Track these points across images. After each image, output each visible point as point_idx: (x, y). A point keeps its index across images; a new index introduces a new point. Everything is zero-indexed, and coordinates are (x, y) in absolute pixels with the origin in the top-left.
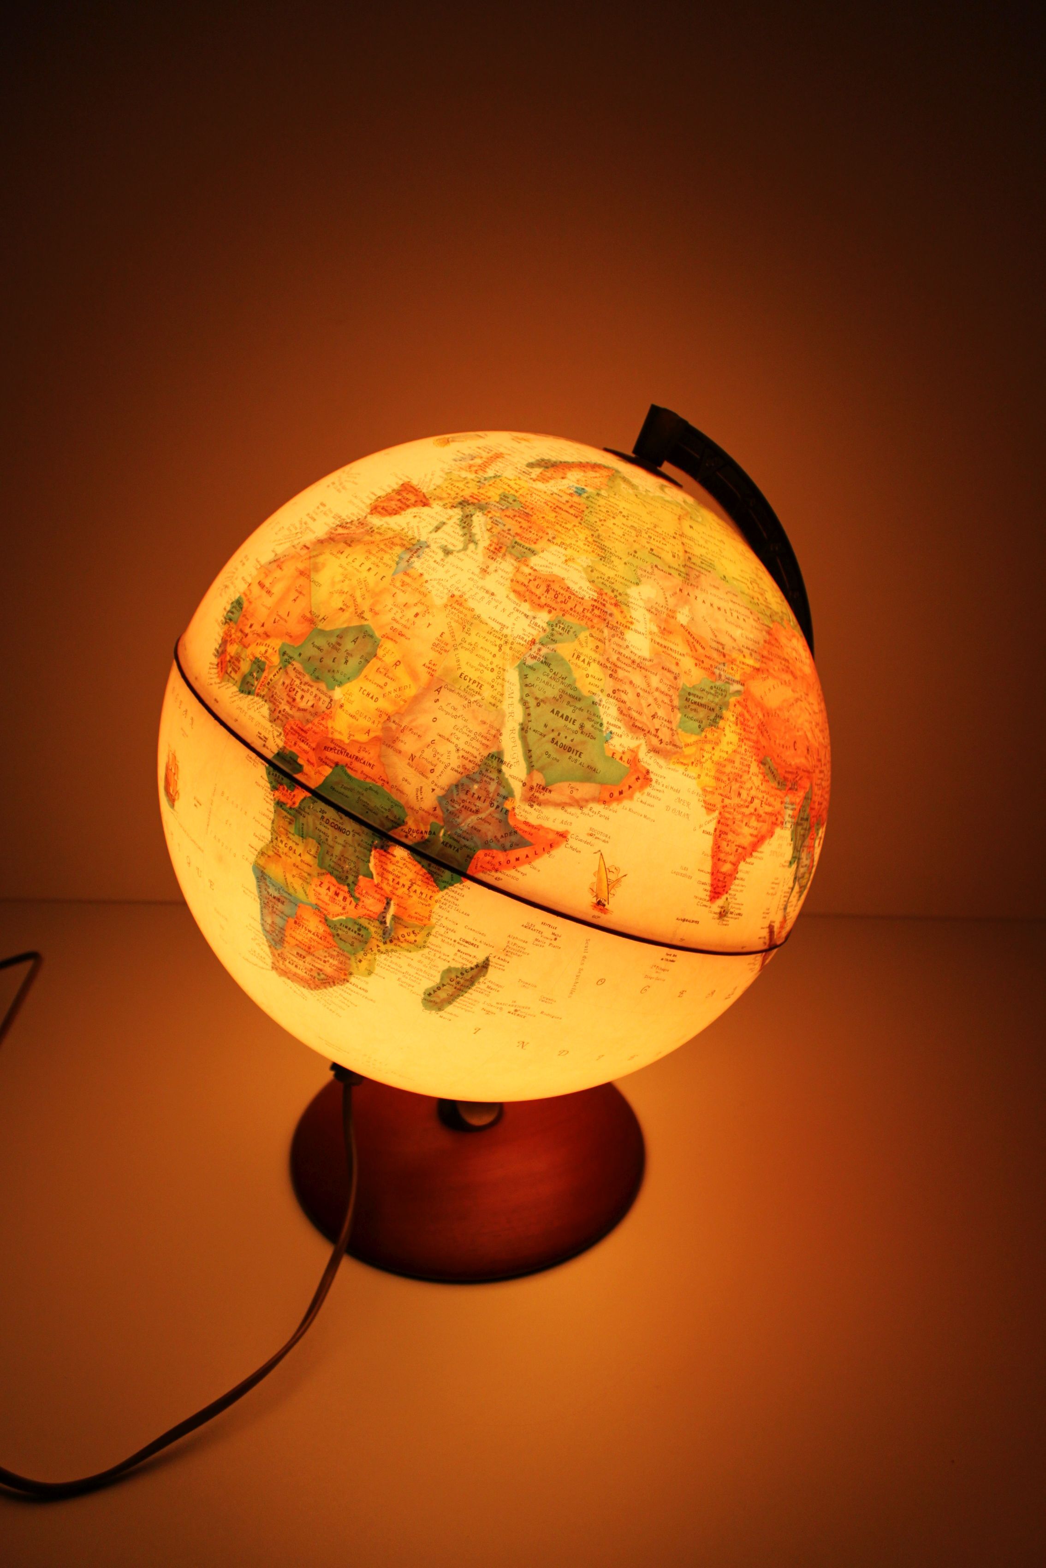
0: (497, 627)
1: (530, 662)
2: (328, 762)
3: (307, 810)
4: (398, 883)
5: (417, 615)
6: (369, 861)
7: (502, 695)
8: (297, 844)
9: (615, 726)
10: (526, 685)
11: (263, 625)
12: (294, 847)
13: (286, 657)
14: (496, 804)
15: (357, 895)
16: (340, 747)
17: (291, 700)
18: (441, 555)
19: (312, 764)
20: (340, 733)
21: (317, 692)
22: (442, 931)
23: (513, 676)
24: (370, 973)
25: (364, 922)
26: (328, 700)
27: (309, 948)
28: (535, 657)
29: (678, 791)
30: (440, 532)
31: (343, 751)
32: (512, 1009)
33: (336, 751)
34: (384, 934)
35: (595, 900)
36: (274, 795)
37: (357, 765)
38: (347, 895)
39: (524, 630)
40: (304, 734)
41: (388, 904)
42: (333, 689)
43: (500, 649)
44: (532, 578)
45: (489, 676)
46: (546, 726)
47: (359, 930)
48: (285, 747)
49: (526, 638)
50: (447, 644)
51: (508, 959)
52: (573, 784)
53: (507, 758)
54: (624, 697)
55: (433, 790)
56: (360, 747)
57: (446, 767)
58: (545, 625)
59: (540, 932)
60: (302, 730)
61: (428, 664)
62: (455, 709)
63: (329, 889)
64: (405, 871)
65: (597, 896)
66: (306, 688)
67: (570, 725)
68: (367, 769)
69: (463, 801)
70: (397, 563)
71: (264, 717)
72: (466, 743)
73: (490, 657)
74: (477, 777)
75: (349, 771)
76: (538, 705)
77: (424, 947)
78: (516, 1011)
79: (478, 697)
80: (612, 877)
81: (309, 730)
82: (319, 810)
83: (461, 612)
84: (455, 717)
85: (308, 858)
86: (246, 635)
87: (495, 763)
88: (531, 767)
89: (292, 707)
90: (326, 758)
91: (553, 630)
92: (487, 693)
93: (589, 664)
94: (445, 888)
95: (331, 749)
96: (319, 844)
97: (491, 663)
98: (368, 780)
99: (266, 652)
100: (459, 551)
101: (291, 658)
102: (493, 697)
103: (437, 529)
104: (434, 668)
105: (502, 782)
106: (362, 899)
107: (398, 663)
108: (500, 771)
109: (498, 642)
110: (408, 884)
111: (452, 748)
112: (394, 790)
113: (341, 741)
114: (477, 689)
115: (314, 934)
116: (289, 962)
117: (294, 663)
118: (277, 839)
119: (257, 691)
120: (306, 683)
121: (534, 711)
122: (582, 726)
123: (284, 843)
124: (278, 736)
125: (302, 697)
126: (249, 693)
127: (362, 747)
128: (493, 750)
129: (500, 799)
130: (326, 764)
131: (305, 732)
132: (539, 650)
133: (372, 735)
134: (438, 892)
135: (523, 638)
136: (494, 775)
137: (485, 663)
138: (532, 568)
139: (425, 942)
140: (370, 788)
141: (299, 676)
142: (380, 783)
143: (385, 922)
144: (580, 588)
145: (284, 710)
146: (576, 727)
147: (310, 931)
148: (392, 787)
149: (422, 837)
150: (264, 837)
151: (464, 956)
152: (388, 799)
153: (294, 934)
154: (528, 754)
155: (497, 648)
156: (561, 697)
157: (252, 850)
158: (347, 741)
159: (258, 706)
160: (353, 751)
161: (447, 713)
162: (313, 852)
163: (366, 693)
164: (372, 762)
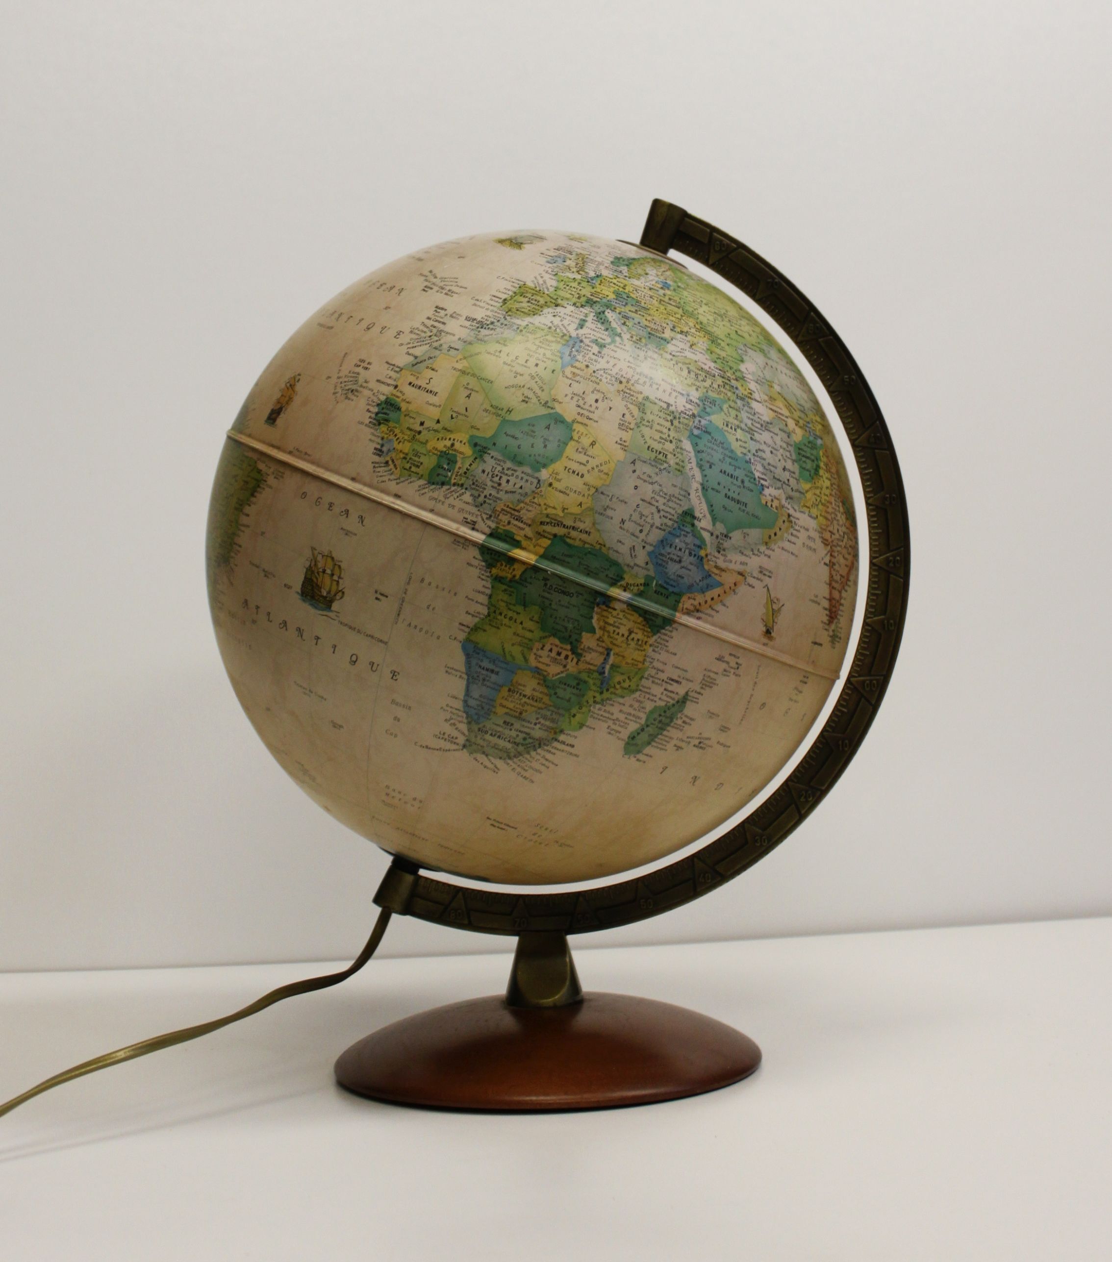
1: (696, 432)
2: (546, 535)
3: (529, 580)
4: (618, 634)
5: (596, 401)
6: (592, 618)
7: (683, 461)
8: (518, 613)
9: (763, 479)
10: (699, 452)
11: (438, 422)
12: (515, 616)
13: (478, 448)
14: (693, 553)
15: (580, 651)
16: (555, 520)
17: (496, 485)
18: (596, 349)
19: (530, 539)
20: (554, 508)
21: (523, 475)
22: (653, 672)
23: (687, 445)
24: (581, 725)
25: (583, 676)
26: (535, 481)
27: (520, 713)
28: (698, 428)
29: (807, 530)
30: (584, 328)
31: (559, 524)
32: (697, 742)
33: (553, 524)
34: (602, 684)
35: (764, 629)
36: (490, 572)
37: (574, 534)
38: (569, 653)
39: (684, 406)
40: (516, 513)
41: (608, 654)
42: (540, 471)
43: (672, 424)
44: (674, 362)
45: (670, 447)
46: (719, 484)
47: (578, 684)
48: (498, 528)
49: (687, 412)
50: (630, 424)
51: (702, 691)
52: (745, 530)
53: (697, 514)
54: (763, 455)
55: (644, 547)
56: (575, 518)
57: (652, 526)
58: (697, 401)
59: (727, 663)
60: (514, 510)
61: (619, 442)
62: (650, 477)
63: (551, 650)
64: (624, 621)
65: (766, 625)
66: (510, 472)
67: (735, 481)
68: (584, 536)
69: (669, 553)
70: (560, 359)
72: (664, 504)
73: (665, 431)
74: (678, 532)
75: (568, 540)
76: (710, 467)
77: (636, 690)
78: (700, 743)
79: (665, 465)
80: (775, 607)
81: (521, 509)
82: (541, 578)
83: (632, 396)
84: (652, 483)
85: (529, 624)
86: (419, 433)
87: (688, 519)
88: (714, 519)
89: (498, 491)
90: (544, 531)
91: (704, 404)
92: (672, 460)
93: (735, 430)
94: (658, 632)
95: (548, 523)
96: (542, 609)
97: (669, 436)
98: (587, 546)
99: (452, 445)
100: (609, 344)
101: (485, 448)
102: (677, 464)
103: (581, 326)
104: (625, 444)
105: (696, 534)
106: (584, 654)
107: (594, 443)
108: (693, 525)
109: (669, 418)
110: (626, 634)
111: (654, 510)
112: (611, 552)
113: (556, 515)
114: (664, 459)
115: (528, 698)
117: (489, 452)
118: (494, 612)
119: (452, 481)
120: (508, 469)
121: (708, 471)
122: (743, 482)
123: (503, 615)
124: (487, 518)
125: (508, 481)
126: (443, 484)
128: (685, 508)
129: (697, 549)
130: (545, 537)
131: (518, 511)
132: (700, 421)
133: (584, 506)
134: (652, 636)
135: (685, 414)
136: (688, 529)
137: (664, 436)
138: (670, 355)
139: (638, 686)
140: (590, 553)
141: (499, 463)
142: (598, 547)
143: (604, 673)
144: (710, 368)
145: (490, 495)
146: (739, 483)
147: (524, 696)
148: (609, 549)
149: (638, 589)
150: (478, 613)
151: (669, 694)
152: (607, 560)
153: (505, 703)
154: (711, 506)
155: (670, 423)
156: (724, 459)
157: (462, 628)
158: (561, 514)
159: (457, 494)
160: (569, 522)
161: (645, 481)
162: (536, 618)
163: (571, 471)
164: (587, 529)
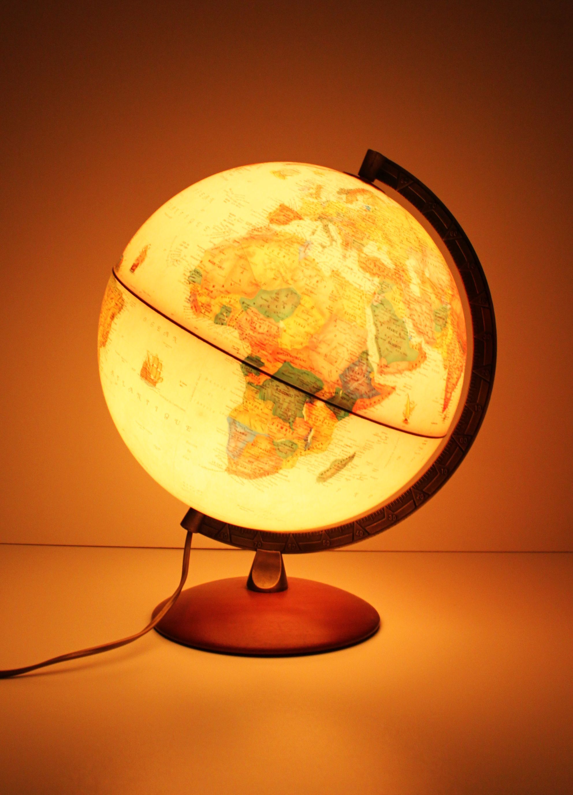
0: (358, 287)
1: (375, 304)
2: (280, 360)
3: (267, 386)
4: (317, 420)
5: (317, 282)
6: (302, 410)
7: (365, 321)
8: (260, 404)
9: (412, 332)
10: (375, 316)
11: (223, 286)
12: (258, 405)
13: (245, 305)
14: (366, 376)
15: (293, 427)
16: (286, 352)
17: (253, 328)
18: (320, 249)
19: (270, 362)
20: (286, 345)
21: (270, 324)
22: (336, 441)
23: (369, 311)
24: (292, 466)
25: (295, 441)
26: (276, 328)
27: (258, 457)
28: (377, 301)
29: (435, 361)
30: (315, 235)
31: (288, 354)
32: (359, 477)
33: (284, 355)
34: (306, 446)
35: (404, 418)
36: (246, 379)
37: (296, 361)
38: (288, 428)
39: (370, 287)
40: (263, 346)
41: (311, 430)
42: (279, 322)
43: (361, 298)
44: (367, 259)
45: (358, 312)
46: (385, 335)
47: (292, 445)
48: (252, 354)
49: (371, 291)
50: (336, 297)
51: (364, 452)
52: (398, 363)
53: (370, 353)
54: (414, 318)
55: (337, 371)
56: (298, 352)
57: (343, 359)
58: (378, 284)
59: (380, 437)
60: (263, 344)
61: (329, 308)
62: (345, 330)
63: (277, 426)
64: (322, 413)
65: (405, 416)
66: (262, 321)
67: (395, 334)
68: (302, 363)
69: (351, 376)
70: (299, 253)
71: (236, 337)
72: (352, 347)
73: (357, 302)
74: (357, 363)
75: (292, 365)
76: (381, 325)
77: (326, 450)
78: (360, 477)
79: (354, 323)
80: (412, 406)
81: (267, 344)
82: (275, 385)
83: (339, 280)
84: (345, 334)
85: (266, 411)
86: (212, 292)
87: (365, 356)
88: (381, 356)
89: (254, 332)
90: (279, 358)
91: (382, 286)
92: (359, 321)
93: (399, 302)
94: (341, 419)
95: (281, 354)
96: (274, 403)
97: (358, 305)
98: (303, 369)
99: (230, 301)
100: (329, 246)
101: (249, 305)
102: (362, 323)
103: (313, 233)
104: (331, 309)
105: (368, 365)
106: (297, 429)
107: (313, 308)
108: (367, 359)
109: (360, 294)
110: (322, 419)
111: (345, 349)
112: (317, 373)
113: (287, 349)
114: (353, 319)
115: (263, 450)
116: (241, 466)
117: (251, 308)
118: (247, 402)
119: (228, 323)
120: (261, 319)
121: (380, 328)
122: (400, 334)
123: (251, 404)
124: (246, 348)
125: (260, 327)
126: (222, 324)
127: (298, 351)
128: (364, 350)
129: (368, 373)
130: (279, 361)
131: (265, 345)
132: (378, 297)
133: (304, 345)
134: (337, 422)
135: (370, 292)
136: (365, 362)
137: (355, 305)
138: (365, 254)
139: (327, 448)
140: (305, 373)
141: (256, 315)
142: (309, 370)
143: (307, 440)
144: (388, 263)
145: (249, 334)
146: (397, 335)
147: (261, 449)
148: (316, 371)
149: (332, 396)
150: (237, 401)
151: (344, 453)
152: (314, 377)
153: (249, 451)
154: (379, 349)
155: (360, 298)
156: (390, 320)
157: (228, 408)
158: (290, 349)
159: (230, 331)
160: (294, 354)
161: (341, 332)
162: (270, 407)
163: (298, 324)
164: (305, 359)
